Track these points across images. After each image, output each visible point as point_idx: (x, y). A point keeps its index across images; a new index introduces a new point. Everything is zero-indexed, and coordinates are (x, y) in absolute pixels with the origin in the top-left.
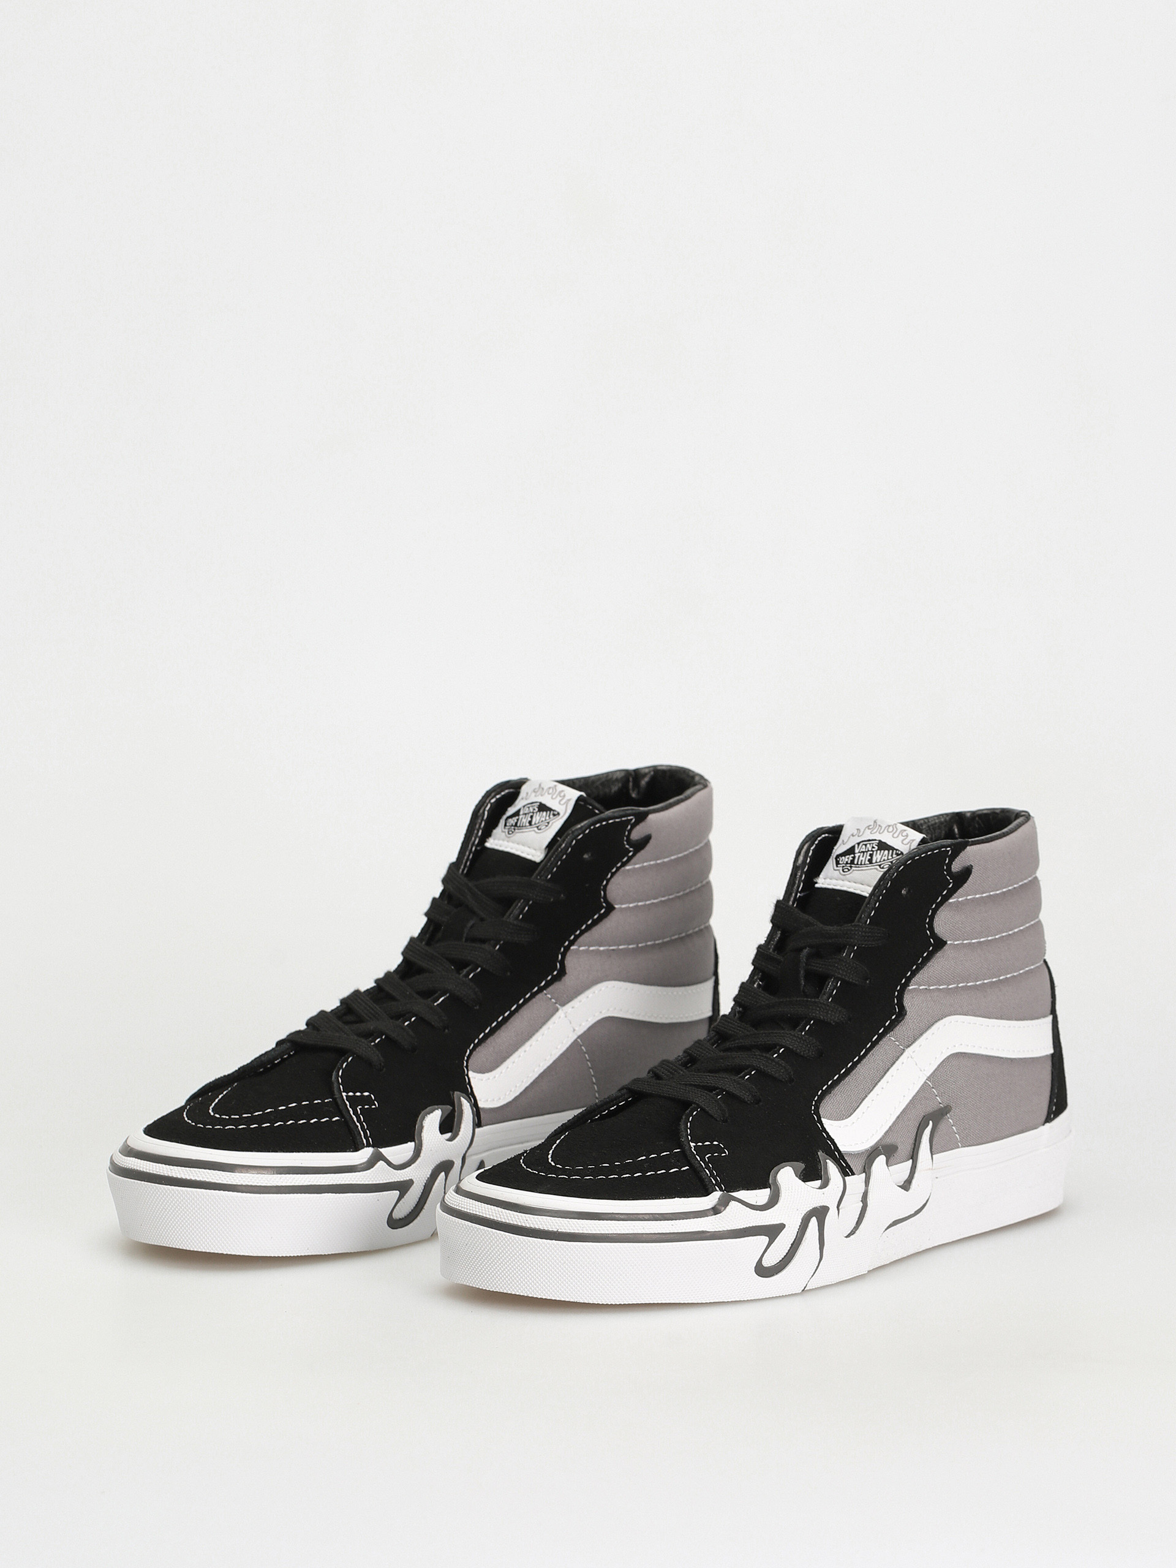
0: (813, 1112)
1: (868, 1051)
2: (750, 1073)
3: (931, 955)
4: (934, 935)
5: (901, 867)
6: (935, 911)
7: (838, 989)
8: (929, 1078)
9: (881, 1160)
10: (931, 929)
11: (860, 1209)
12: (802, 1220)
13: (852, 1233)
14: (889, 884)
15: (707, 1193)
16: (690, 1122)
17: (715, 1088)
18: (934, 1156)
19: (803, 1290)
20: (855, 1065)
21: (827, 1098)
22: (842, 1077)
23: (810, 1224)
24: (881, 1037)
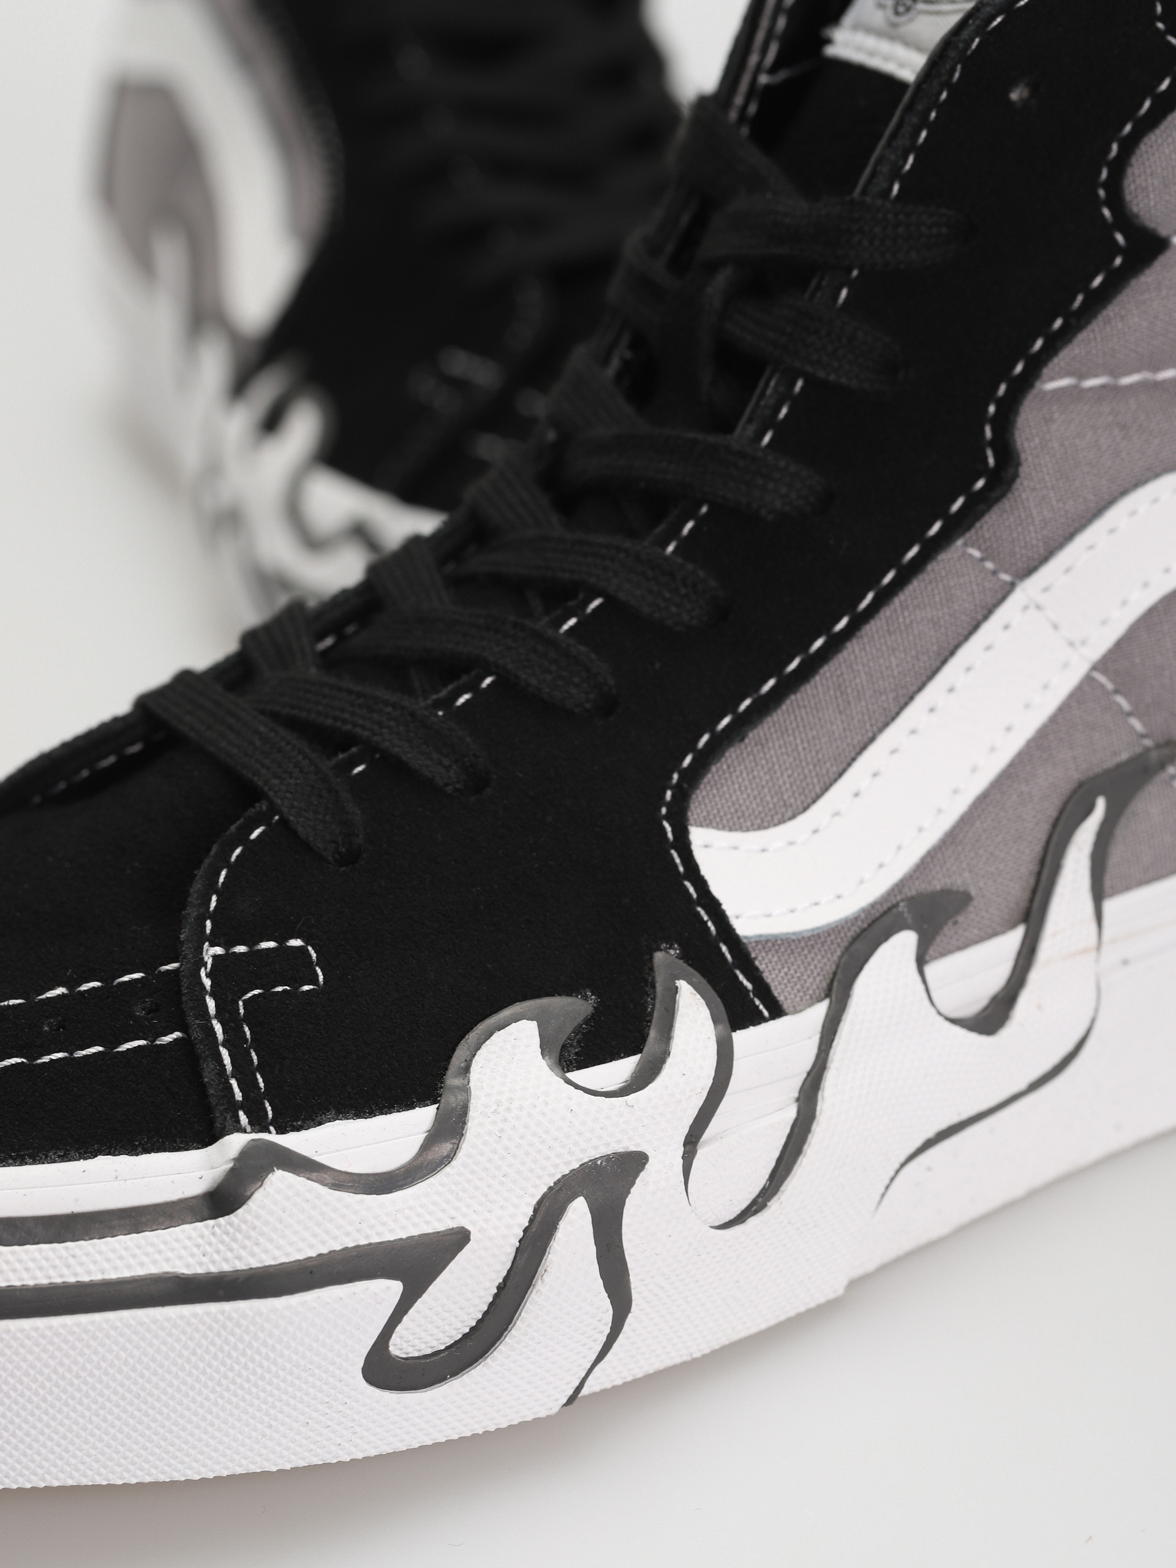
0: (664, 810)
1: (885, 597)
2: (473, 687)
3: (1117, 282)
4: (1125, 220)
5: (994, 18)
6: (1130, 146)
7: (797, 403)
8: (1103, 664)
9: (905, 942)
10: (1116, 199)
11: (788, 1130)
12: (536, 1210)
13: (756, 1206)
14: (957, 75)
15: (206, 1137)
16: (231, 868)
17: (345, 741)
18: (1109, 906)
19: (571, 1400)
20: (836, 643)
21: (731, 754)
22: (789, 685)
23: (563, 1225)
24: (932, 549)
